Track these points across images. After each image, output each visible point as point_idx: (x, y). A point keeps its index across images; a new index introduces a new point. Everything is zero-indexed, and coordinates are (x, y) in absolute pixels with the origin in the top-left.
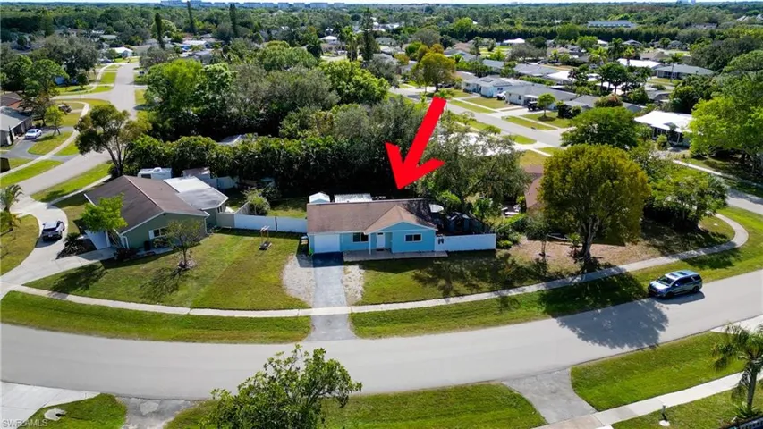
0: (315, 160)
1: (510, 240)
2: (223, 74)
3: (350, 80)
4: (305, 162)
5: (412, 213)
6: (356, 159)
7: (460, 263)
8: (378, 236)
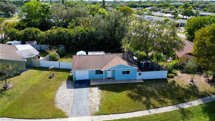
0: (81, 38)
1: (173, 74)
2: (48, 6)
3: (97, 12)
4: (76, 38)
5: (125, 60)
6: (98, 36)
7: (151, 86)
8: (108, 72)
